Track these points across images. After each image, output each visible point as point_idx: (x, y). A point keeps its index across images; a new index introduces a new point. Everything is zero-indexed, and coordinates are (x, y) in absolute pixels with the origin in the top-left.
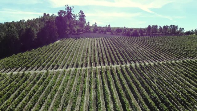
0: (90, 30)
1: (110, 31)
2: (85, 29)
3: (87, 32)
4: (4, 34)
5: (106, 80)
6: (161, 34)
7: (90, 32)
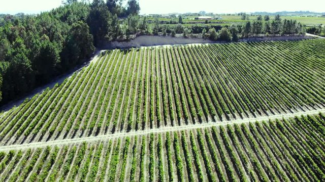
0: (148, 32)
1: (182, 32)
2: (139, 29)
3: (142, 34)
4: (7, 65)
5: (175, 165)
6: (267, 36)
7: (148, 34)
